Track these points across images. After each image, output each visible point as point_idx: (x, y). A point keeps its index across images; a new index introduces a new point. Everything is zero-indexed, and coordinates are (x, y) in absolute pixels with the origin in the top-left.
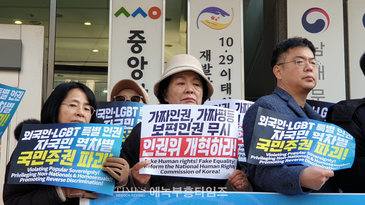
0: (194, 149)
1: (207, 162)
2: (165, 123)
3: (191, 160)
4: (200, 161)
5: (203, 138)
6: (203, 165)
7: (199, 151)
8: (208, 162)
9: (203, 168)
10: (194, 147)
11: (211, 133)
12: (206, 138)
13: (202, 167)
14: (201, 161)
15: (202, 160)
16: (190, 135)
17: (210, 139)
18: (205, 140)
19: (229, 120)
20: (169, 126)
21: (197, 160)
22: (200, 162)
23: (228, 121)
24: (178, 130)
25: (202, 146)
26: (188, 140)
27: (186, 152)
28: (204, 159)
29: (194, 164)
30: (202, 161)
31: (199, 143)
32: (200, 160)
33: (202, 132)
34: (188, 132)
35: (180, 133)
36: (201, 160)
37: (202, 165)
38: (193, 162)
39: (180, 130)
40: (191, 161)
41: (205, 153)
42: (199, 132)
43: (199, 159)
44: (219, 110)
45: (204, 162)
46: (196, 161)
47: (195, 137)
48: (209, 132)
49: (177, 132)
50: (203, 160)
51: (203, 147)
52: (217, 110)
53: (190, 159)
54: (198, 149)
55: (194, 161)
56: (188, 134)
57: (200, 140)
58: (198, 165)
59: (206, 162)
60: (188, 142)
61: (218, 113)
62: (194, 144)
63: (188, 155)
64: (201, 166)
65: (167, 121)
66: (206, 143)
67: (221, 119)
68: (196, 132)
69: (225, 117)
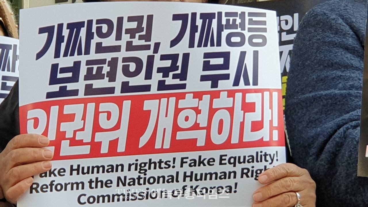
0: (165, 129)
1: (202, 165)
2: (83, 59)
3: (157, 161)
4: (182, 163)
5: (189, 96)
6: (192, 173)
7: (181, 136)
8: (204, 165)
9: (191, 180)
10: (166, 123)
11: (210, 82)
12: (198, 95)
13: (188, 179)
14: (186, 162)
15: (187, 158)
16: (154, 90)
17: (206, 98)
18: (195, 103)
19: (255, 41)
20: (95, 67)
21: (174, 159)
22: (182, 166)
23: (252, 44)
24: (120, 77)
25: (187, 119)
26: (148, 105)
27: (143, 141)
28: (194, 155)
29: (166, 173)
30: (189, 162)
31: (178, 111)
32: (182, 159)
33: (185, 79)
34: (147, 82)
35: (125, 87)
36: (185, 160)
37: (188, 174)
38: (163, 165)
39: (126, 79)
40: (158, 164)
41: (196, 140)
42: (177, 81)
43: (179, 156)
44: (228, 14)
45: (194, 163)
46: (171, 164)
47: (168, 96)
48: (204, 78)
49: (117, 85)
50: (190, 159)
51: (191, 123)
52: (220, 14)
53: (156, 158)
54: (176, 128)
55: (166, 163)
56: (147, 88)
57: (182, 104)
58: (178, 173)
59: (199, 165)
60: (149, 111)
61: (224, 22)
62: (166, 116)
63: (150, 148)
64: (185, 176)
65: (87, 52)
66: (198, 111)
67: (234, 39)
68: (169, 81)
69: (243, 32)
